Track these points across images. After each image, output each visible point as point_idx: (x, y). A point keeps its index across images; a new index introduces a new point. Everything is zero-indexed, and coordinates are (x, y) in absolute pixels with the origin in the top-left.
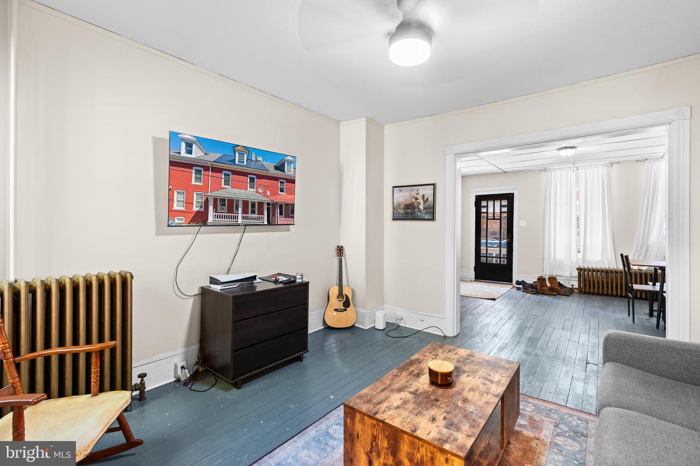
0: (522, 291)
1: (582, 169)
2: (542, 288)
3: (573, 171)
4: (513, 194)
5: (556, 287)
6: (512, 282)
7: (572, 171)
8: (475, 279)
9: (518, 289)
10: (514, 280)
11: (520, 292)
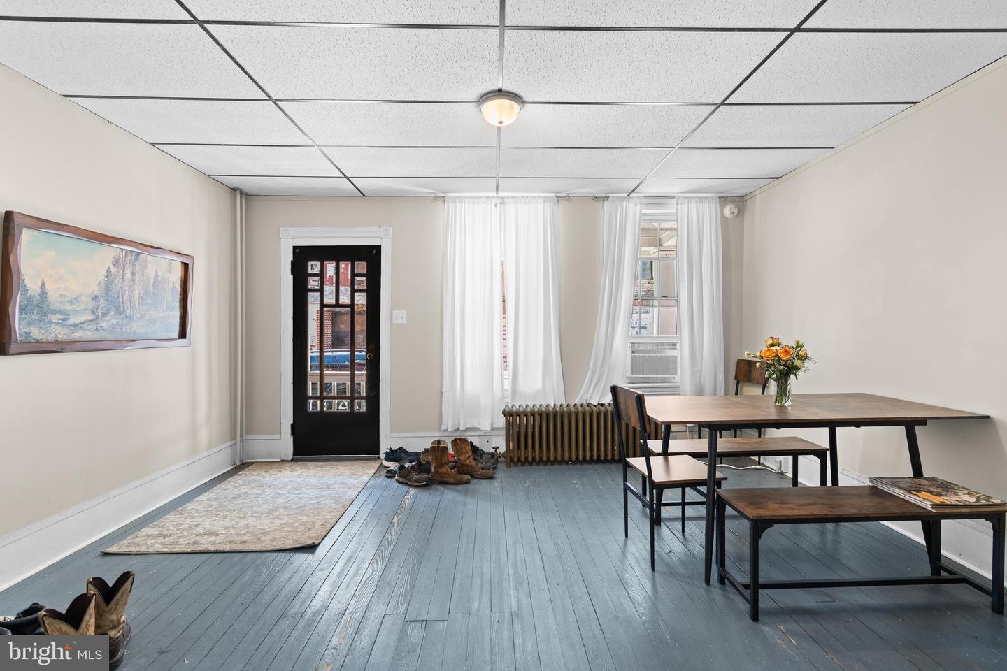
0: (398, 482)
1: (510, 203)
2: (440, 470)
3: (496, 206)
4: (378, 248)
5: (467, 462)
6: (378, 453)
7: (493, 205)
8: (295, 453)
9: (390, 474)
10: (383, 449)
11: (393, 483)
